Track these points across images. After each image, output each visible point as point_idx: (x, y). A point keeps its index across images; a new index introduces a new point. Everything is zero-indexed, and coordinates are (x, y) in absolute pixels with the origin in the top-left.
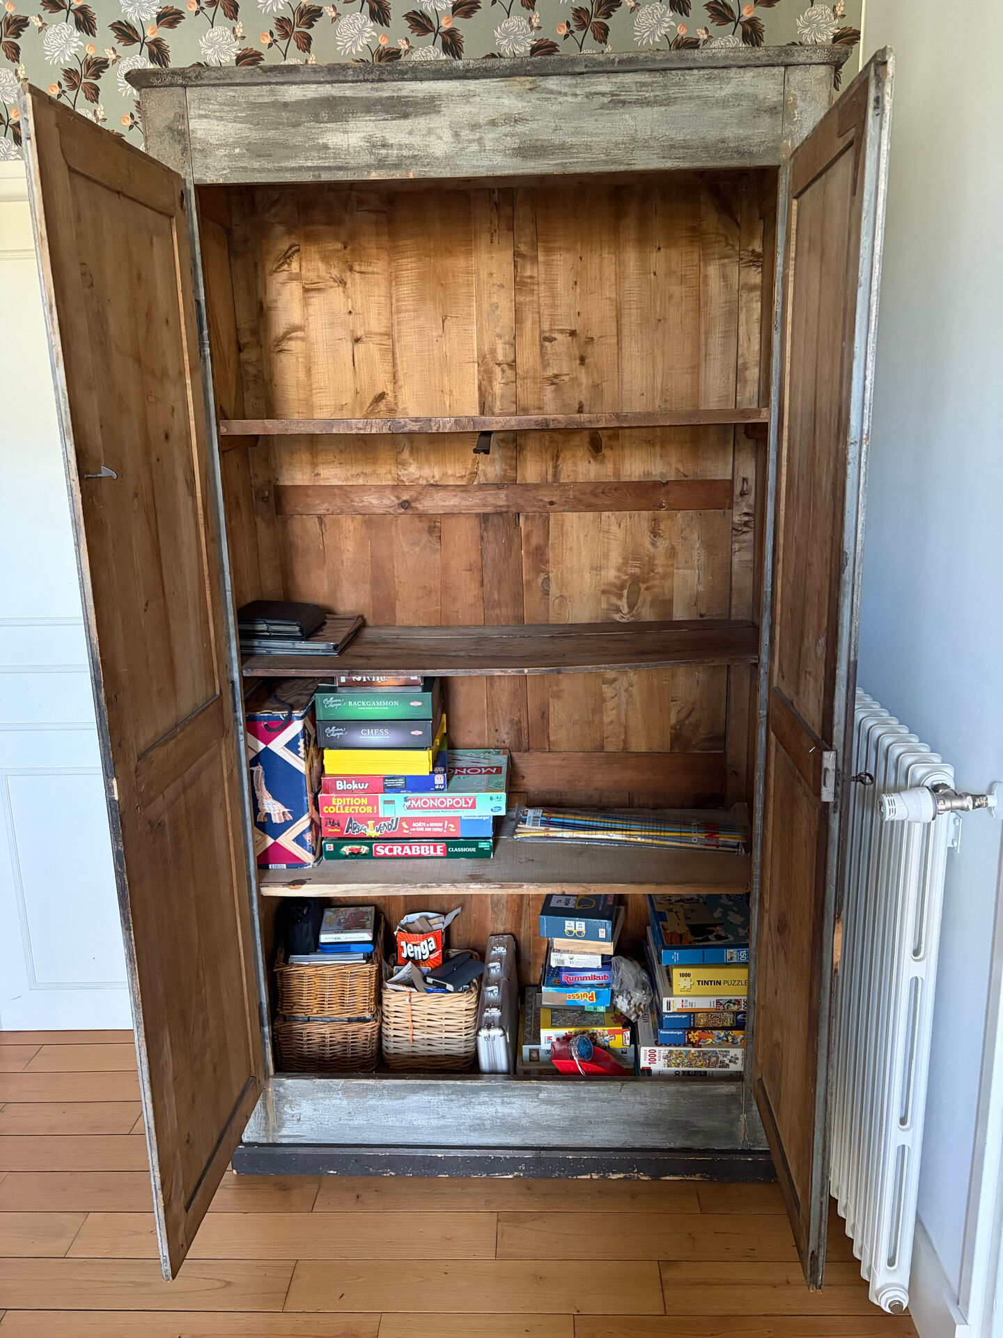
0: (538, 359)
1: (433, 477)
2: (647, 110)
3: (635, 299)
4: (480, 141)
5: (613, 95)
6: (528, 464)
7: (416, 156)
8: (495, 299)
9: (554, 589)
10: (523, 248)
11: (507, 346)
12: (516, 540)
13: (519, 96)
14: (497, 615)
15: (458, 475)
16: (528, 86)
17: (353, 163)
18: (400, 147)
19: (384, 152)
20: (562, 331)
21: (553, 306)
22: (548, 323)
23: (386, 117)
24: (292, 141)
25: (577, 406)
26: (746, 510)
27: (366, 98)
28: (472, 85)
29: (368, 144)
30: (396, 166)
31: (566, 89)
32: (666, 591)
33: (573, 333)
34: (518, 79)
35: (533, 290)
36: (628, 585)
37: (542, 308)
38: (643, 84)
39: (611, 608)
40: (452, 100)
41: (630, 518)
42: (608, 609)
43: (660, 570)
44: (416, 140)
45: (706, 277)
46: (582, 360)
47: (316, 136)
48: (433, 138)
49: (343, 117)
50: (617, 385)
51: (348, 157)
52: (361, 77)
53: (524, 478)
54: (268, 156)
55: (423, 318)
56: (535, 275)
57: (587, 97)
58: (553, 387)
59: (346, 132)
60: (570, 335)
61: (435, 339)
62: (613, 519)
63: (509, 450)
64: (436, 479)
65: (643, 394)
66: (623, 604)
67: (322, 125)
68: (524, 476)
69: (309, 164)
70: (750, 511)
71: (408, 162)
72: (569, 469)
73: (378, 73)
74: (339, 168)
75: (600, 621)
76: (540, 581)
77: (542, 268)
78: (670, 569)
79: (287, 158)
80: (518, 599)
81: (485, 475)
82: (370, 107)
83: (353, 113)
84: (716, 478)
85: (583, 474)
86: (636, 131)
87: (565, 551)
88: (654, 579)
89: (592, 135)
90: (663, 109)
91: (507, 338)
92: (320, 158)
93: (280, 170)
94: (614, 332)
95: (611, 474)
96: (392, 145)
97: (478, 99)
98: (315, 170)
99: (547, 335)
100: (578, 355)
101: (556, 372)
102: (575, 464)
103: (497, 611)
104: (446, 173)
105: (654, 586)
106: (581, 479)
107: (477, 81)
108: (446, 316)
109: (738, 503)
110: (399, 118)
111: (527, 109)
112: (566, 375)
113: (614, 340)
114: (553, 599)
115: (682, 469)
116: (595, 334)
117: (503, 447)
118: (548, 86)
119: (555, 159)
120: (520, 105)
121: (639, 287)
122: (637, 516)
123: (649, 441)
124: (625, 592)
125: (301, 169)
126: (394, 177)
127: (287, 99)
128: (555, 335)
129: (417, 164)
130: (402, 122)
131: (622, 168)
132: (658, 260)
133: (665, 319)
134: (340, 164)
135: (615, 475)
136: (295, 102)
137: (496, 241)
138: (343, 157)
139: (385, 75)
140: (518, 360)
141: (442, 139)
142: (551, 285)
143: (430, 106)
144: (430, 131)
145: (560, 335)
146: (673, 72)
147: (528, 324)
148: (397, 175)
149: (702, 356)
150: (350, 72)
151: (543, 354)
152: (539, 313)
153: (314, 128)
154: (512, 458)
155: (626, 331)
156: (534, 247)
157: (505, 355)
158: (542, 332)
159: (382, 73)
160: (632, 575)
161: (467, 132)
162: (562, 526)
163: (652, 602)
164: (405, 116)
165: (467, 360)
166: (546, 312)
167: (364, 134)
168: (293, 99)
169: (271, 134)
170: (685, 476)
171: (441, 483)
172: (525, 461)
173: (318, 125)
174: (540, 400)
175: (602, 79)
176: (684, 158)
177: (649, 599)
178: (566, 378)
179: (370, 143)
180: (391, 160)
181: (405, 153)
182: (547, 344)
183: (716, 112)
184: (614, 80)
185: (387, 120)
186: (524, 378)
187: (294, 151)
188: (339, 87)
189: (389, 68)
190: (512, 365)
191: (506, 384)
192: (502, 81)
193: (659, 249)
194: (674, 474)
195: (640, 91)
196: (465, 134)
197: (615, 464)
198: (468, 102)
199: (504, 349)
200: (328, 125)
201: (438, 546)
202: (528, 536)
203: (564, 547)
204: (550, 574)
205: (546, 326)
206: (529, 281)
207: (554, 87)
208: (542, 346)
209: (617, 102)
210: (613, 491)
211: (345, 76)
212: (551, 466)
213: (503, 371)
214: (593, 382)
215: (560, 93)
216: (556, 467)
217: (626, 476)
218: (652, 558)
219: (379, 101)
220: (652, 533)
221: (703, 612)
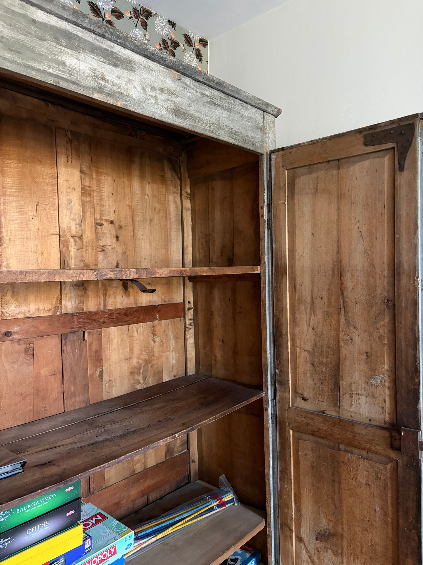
0: (94, 235)
1: (29, 311)
2: (223, 111)
3: (140, 207)
4: (156, 97)
5: (211, 98)
6: (90, 299)
7: (122, 93)
8: (70, 197)
9: (105, 377)
10: (84, 169)
11: (78, 226)
12: (84, 349)
13: (173, 80)
14: (73, 402)
15: (47, 309)
16: (177, 77)
17: (82, 82)
18: (113, 84)
19: (102, 83)
20: (106, 220)
21: (101, 205)
22: (99, 215)
23: (104, 61)
24: (38, 49)
25: (116, 264)
26: (190, 318)
27: (92, 43)
28: (151, 64)
29: (93, 74)
30: (110, 95)
31: (192, 87)
32: (160, 366)
33: (112, 222)
34: (172, 71)
35: (91, 194)
36: (143, 366)
37: (96, 205)
38: (221, 98)
39: (135, 382)
40: (141, 68)
41: (143, 327)
42: (134, 383)
43: (156, 354)
44: (122, 83)
45: (168, 200)
46: (117, 237)
47: (57, 53)
48: (131, 86)
49: (76, 48)
50: (134, 253)
51: (79, 77)
52: (92, 28)
53: (87, 309)
54: (18, 52)
55: (22, 202)
56: (91, 186)
57: (201, 94)
58: (103, 253)
59: (78, 59)
60: (111, 223)
61: (31, 217)
62: (135, 329)
63: (80, 291)
64: (31, 313)
65: (145, 259)
66: (141, 379)
67: (61, 47)
68: (88, 307)
69: (51, 71)
70: (192, 318)
71: (117, 95)
72: (112, 301)
73: (104, 30)
74: (74, 83)
75: (130, 392)
76: (98, 373)
77: (95, 182)
78: (161, 353)
79: (34, 60)
80: (86, 388)
81: (66, 308)
82: (94, 50)
83: (83, 49)
84: (177, 302)
85: (119, 304)
86: (220, 120)
87: (111, 351)
88: (154, 360)
89: (203, 115)
90: (228, 113)
91: (77, 221)
92: (59, 70)
93: (28, 67)
94: (132, 224)
95: (133, 303)
96: (108, 80)
97: (154, 73)
98: (56, 77)
99: (99, 221)
100: (115, 235)
101: (104, 244)
102: (115, 298)
103: (73, 400)
104: (139, 111)
105: (154, 365)
106: (119, 307)
107: (153, 63)
108: (39, 203)
109: (187, 314)
110: (112, 65)
111: (177, 90)
112: (109, 246)
113: (132, 228)
114: (105, 383)
115: (163, 298)
116: (123, 224)
117: (76, 289)
118: (185, 81)
119: (189, 122)
120: (174, 86)
121: (141, 201)
122: (145, 326)
123: (149, 284)
124: (142, 371)
125: (44, 72)
126: (109, 102)
127: (35, 17)
128: (103, 222)
129: (122, 98)
130: (114, 68)
131: (215, 136)
132: (148, 188)
133: (153, 220)
134: (74, 80)
135: (134, 303)
136: (41, 22)
137: (70, 162)
138: (76, 75)
139: (107, 34)
140: (83, 235)
141: (136, 89)
142: (100, 193)
143: (129, 65)
144: (130, 81)
145: (105, 222)
146: (231, 97)
147: (88, 214)
148: (111, 101)
149: (169, 240)
150: (87, 21)
151: (96, 232)
152: (94, 208)
153: (55, 47)
154: (82, 296)
155: (137, 225)
156: (90, 168)
157: (77, 232)
158: (95, 219)
159: (106, 31)
160: (144, 360)
161: (149, 90)
162: (109, 336)
163: (154, 374)
164: (116, 66)
165: (53, 233)
166: (98, 208)
167: (89, 66)
168: (40, 20)
169: (22, 37)
170: (165, 302)
171: (34, 316)
172: (88, 297)
173: (58, 46)
174: (96, 260)
175: (206, 88)
176: (236, 139)
177: (152, 372)
178: (110, 248)
179: (94, 73)
180: (107, 90)
181: (116, 88)
182: (99, 227)
183: (245, 122)
184: (211, 91)
185: (105, 63)
186: (87, 246)
187: (40, 57)
188: (73, 27)
189: (112, 31)
190: (81, 237)
191: (77, 249)
192: (165, 69)
193: (149, 183)
194: (160, 301)
195: (220, 101)
196: (148, 90)
197: (135, 297)
198: (149, 72)
199: (76, 228)
200: (66, 49)
201: (31, 361)
202: (90, 345)
203: (111, 349)
204: (103, 368)
205: (98, 217)
206: (88, 188)
207: (188, 83)
208: (96, 228)
209: (212, 103)
210: (135, 312)
211: (82, 21)
212: (102, 300)
213: (76, 241)
214: (123, 251)
215: (190, 87)
216: (105, 300)
217: (140, 303)
218: (152, 348)
219: (99, 48)
220: (152, 334)
221: (175, 374)
